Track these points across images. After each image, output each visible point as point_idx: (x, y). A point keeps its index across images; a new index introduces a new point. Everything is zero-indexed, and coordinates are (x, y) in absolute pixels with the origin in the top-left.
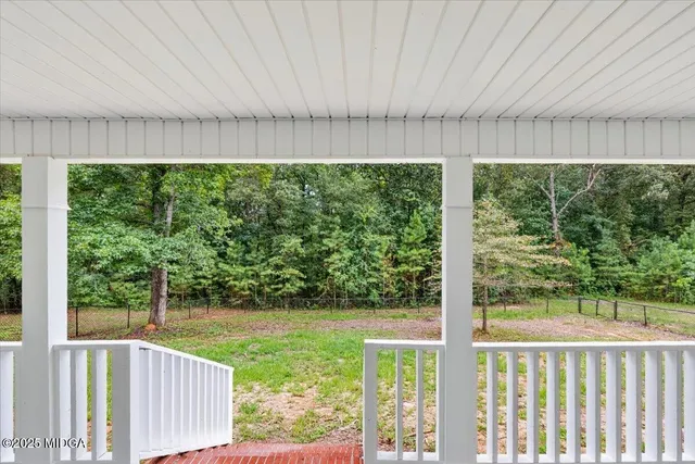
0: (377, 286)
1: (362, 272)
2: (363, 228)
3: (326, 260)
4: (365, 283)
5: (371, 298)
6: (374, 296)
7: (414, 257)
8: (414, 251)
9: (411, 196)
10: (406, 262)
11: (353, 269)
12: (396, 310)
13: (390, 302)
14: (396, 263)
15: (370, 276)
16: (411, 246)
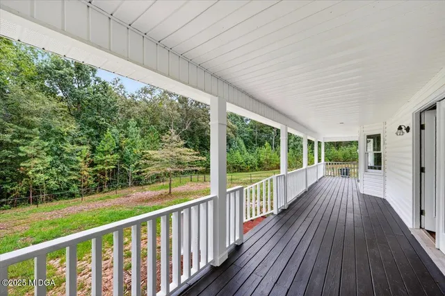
0: (76, 181)
1: (62, 173)
2: (62, 139)
3: (22, 164)
4: (65, 180)
5: (71, 190)
6: (74, 189)
7: (108, 160)
8: (108, 156)
9: (103, 121)
10: (100, 164)
11: (54, 171)
12: (93, 196)
13: (88, 191)
14: (92, 165)
15: (70, 175)
16: (105, 153)
